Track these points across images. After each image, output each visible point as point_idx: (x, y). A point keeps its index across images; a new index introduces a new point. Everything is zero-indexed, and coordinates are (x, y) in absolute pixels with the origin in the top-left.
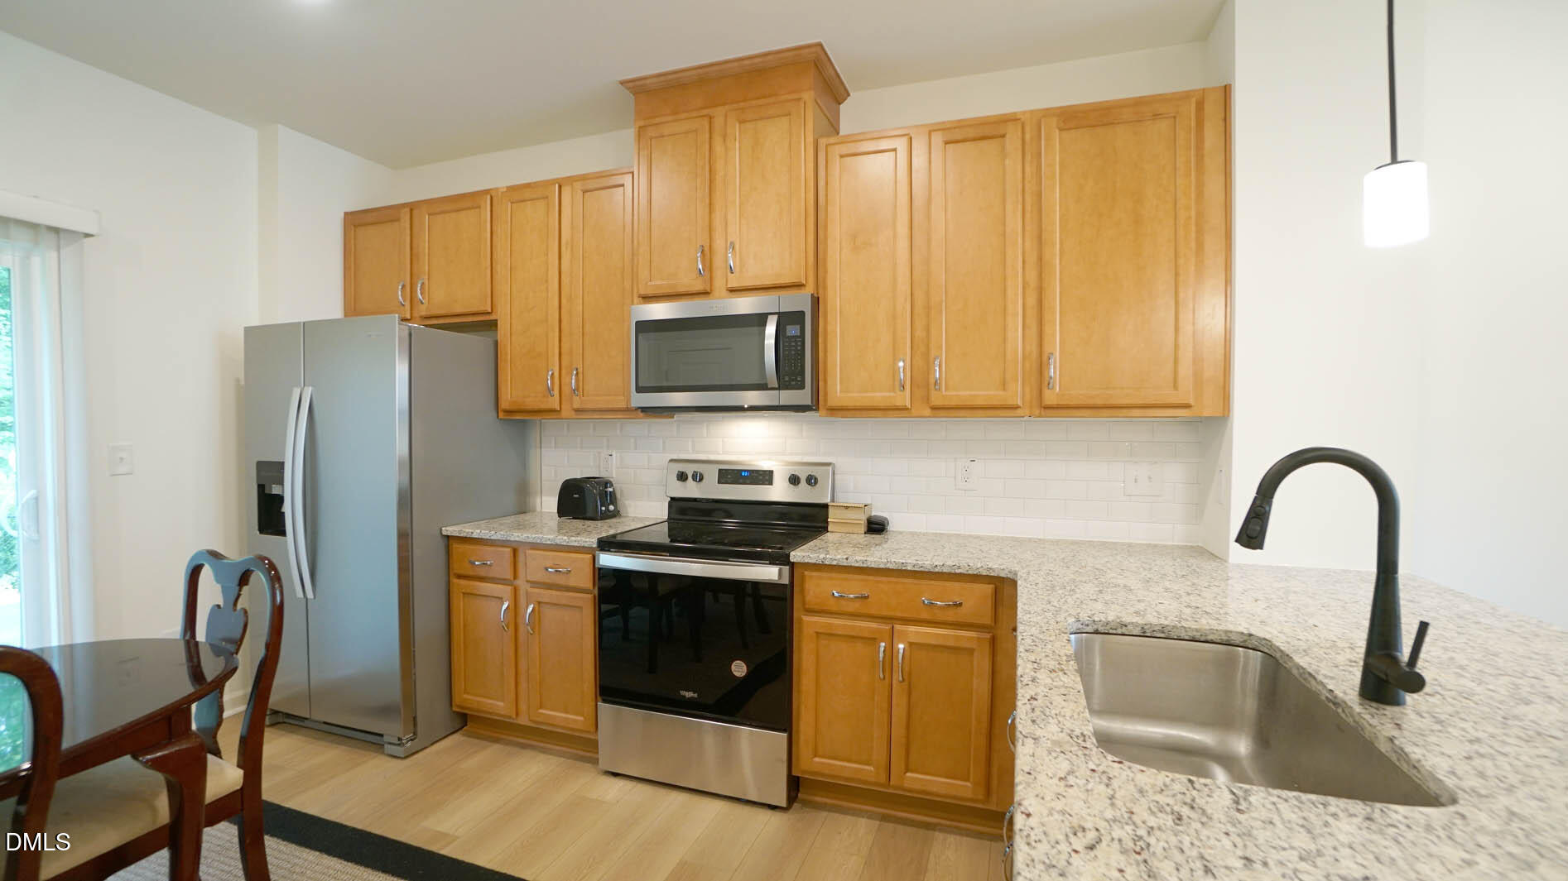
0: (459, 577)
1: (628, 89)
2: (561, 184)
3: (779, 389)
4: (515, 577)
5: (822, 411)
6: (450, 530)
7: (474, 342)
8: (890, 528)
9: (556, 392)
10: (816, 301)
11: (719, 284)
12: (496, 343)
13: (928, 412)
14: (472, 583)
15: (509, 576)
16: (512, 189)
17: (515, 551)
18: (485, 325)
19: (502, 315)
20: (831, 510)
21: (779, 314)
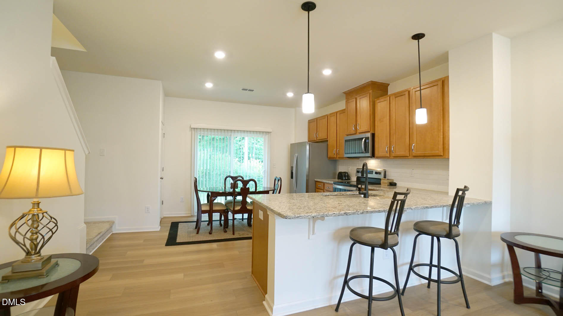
0: (318, 189)
1: (345, 94)
2: (337, 113)
3: (365, 153)
4: (324, 189)
5: (375, 158)
6: (316, 180)
7: (324, 144)
8: (397, 185)
9: (336, 154)
10: (373, 135)
11: (357, 132)
12: (328, 145)
13: (393, 158)
14: (319, 190)
15: (323, 189)
16: (330, 114)
17: (324, 184)
18: (325, 141)
19: (328, 139)
20: (382, 180)
21: (365, 137)
